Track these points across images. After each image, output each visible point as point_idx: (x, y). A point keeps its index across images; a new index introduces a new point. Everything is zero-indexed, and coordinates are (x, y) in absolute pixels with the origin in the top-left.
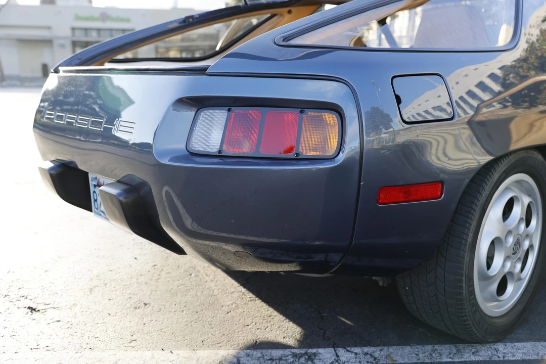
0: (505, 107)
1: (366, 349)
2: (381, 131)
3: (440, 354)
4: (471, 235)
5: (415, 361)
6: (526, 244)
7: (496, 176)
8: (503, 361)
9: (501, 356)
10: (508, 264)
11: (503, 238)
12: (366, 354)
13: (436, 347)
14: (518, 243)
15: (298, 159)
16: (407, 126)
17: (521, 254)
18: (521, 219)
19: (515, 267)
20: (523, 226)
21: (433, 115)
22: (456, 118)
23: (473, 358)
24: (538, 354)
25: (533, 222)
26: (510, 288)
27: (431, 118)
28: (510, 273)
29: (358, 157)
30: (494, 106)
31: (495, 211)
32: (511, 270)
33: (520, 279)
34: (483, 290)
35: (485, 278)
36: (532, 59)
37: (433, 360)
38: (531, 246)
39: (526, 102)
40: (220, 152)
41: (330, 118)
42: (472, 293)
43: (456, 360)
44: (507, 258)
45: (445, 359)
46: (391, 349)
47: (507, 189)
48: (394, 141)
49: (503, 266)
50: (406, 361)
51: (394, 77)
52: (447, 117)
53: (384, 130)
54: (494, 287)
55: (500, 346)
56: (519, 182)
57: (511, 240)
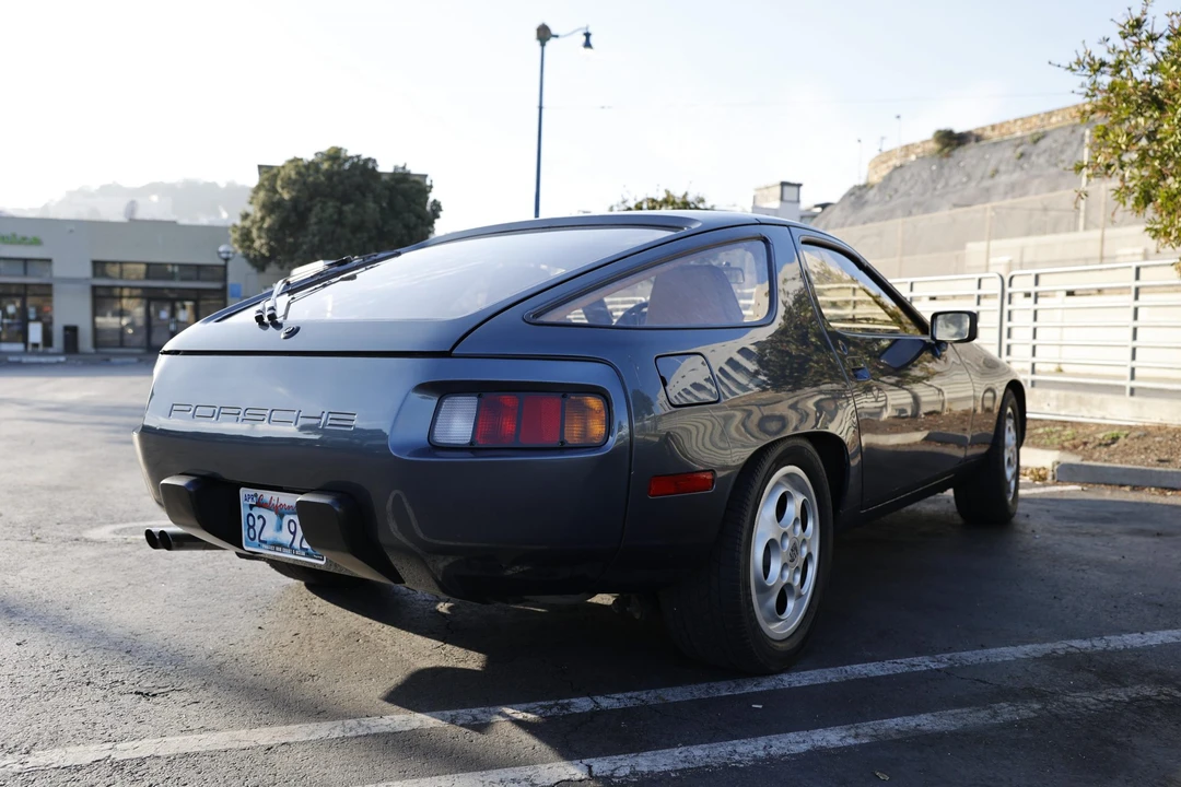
0: (764, 390)
1: (629, 694)
2: (643, 417)
3: (718, 690)
4: (745, 533)
5: (690, 698)
6: (805, 550)
7: (766, 466)
8: (790, 689)
9: (786, 684)
10: (787, 573)
11: (779, 540)
12: (631, 698)
13: (712, 684)
14: (795, 549)
15: (564, 448)
16: (674, 409)
17: (799, 562)
18: (796, 519)
19: (794, 579)
20: (799, 528)
21: (696, 397)
22: (723, 400)
23: (755, 689)
24: (826, 678)
25: (810, 525)
26: (791, 604)
27: (696, 401)
28: (789, 586)
29: (628, 445)
30: (750, 390)
31: (767, 511)
32: (791, 581)
33: (800, 596)
34: (762, 605)
35: (764, 590)
36: (792, 331)
37: (710, 696)
38: (810, 555)
39: (789, 384)
40: (471, 443)
41: (594, 403)
42: (750, 604)
43: (737, 693)
44: (785, 566)
45: (724, 694)
46: (659, 692)
47: (778, 484)
48: (656, 429)
49: (782, 575)
50: (680, 699)
51: (657, 357)
52: (712, 399)
53: (647, 417)
54: (773, 600)
55: (785, 677)
56: (789, 476)
57: (787, 543)
